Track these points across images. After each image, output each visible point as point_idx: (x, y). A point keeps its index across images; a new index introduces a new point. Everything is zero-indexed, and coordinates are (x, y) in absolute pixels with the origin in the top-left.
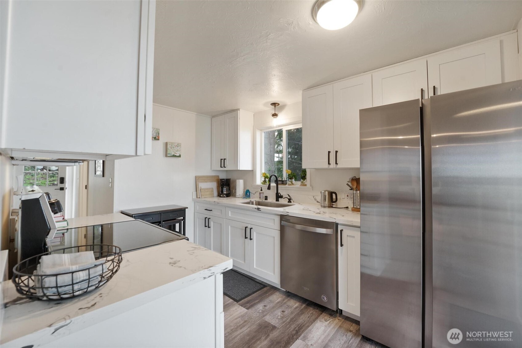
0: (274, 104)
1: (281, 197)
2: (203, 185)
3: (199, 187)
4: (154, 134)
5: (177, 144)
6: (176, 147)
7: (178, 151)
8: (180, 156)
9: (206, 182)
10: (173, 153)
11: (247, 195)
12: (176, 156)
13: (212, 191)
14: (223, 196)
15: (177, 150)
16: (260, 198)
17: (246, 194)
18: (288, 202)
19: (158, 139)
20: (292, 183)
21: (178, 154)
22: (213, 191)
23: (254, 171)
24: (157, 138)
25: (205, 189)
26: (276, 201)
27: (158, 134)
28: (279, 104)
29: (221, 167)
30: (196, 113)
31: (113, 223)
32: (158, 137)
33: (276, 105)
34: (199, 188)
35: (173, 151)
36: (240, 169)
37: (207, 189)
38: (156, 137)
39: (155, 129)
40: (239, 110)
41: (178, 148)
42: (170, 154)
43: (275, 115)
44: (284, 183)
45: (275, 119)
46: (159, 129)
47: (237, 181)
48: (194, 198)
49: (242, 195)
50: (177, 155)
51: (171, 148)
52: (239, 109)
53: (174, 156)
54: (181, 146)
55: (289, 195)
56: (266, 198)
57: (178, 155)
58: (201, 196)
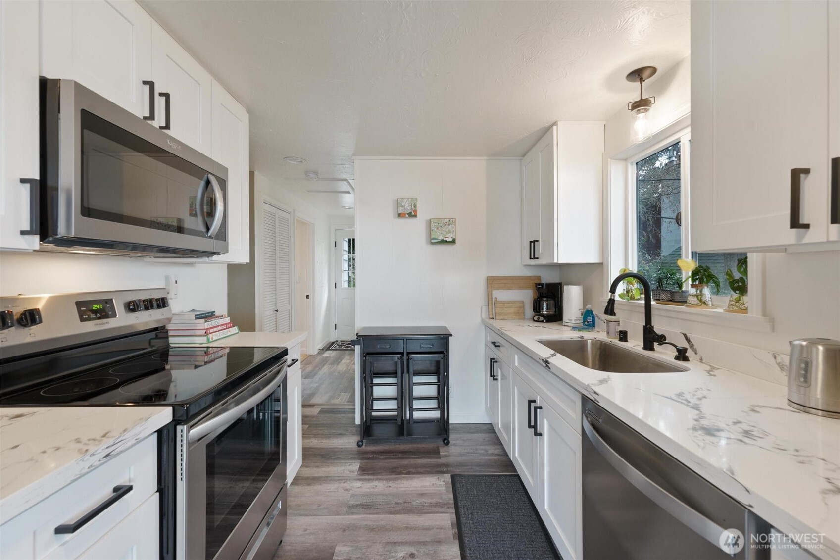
0: (637, 75)
1: (661, 339)
2: (502, 295)
3: (492, 298)
4: (409, 208)
5: (448, 220)
6: (447, 226)
7: (449, 232)
8: (454, 241)
9: (509, 288)
10: (441, 237)
11: (586, 323)
12: (446, 242)
13: (521, 308)
14: (538, 318)
15: (447, 231)
16: (608, 333)
17: (585, 320)
18: (677, 358)
19: (415, 216)
20: (701, 301)
21: (450, 237)
22: (524, 307)
23: (605, 264)
24: (413, 214)
25: (503, 303)
26: (645, 348)
27: (415, 206)
28: (654, 70)
29: (531, 258)
30: (485, 158)
31: (253, 347)
32: (415, 212)
33: (646, 74)
34: (492, 300)
35: (441, 234)
36: (561, 261)
37: (509, 302)
38: (411, 213)
39: (410, 200)
40: (557, 125)
41: (450, 227)
42: (437, 239)
43: (641, 105)
44: (677, 298)
45: (641, 115)
46: (416, 199)
47: (566, 288)
48: (483, 317)
49: (576, 320)
50: (448, 240)
51: (438, 228)
52: (555, 124)
53: (443, 242)
54: (455, 222)
55: (688, 335)
56: (623, 336)
57: (450, 239)
58: (496, 316)
